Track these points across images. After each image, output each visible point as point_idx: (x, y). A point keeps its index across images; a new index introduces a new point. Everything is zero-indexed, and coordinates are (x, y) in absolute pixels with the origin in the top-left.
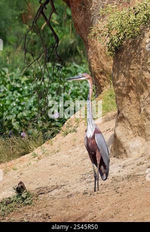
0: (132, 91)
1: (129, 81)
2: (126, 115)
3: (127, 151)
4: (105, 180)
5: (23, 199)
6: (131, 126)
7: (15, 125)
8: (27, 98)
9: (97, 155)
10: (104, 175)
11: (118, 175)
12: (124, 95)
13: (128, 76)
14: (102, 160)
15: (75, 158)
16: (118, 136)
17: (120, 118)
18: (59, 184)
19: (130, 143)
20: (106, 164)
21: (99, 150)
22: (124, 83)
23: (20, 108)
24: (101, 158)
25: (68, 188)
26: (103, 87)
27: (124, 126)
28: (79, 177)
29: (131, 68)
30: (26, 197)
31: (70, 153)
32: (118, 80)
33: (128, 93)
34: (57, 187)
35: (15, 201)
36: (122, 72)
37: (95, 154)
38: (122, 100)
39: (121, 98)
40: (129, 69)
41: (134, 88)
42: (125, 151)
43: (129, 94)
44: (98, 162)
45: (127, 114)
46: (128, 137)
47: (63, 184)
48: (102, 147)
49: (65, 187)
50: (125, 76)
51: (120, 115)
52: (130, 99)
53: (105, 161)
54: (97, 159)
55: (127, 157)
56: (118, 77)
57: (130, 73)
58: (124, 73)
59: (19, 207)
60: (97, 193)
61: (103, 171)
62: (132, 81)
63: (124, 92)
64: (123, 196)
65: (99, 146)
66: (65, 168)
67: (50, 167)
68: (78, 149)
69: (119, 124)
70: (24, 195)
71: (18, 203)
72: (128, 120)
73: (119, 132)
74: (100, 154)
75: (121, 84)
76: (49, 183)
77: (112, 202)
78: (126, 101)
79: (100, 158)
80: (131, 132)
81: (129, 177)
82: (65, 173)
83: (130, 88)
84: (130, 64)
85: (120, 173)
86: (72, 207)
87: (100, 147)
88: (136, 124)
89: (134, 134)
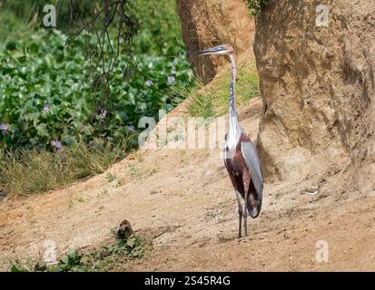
0: (288, 73)
1: (284, 57)
2: (278, 112)
3: (281, 170)
4: (256, 217)
5: (129, 249)
6: (286, 129)
7: (41, 129)
8: (39, 86)
9: (244, 177)
10: (255, 209)
11: (271, 208)
12: (275, 80)
13: (282, 48)
14: (251, 185)
15: (191, 181)
16: (264, 146)
17: (269, 117)
18: (171, 224)
19: (285, 158)
20: (258, 191)
21: (247, 169)
22: (274, 59)
23: (38, 102)
24: (251, 181)
25: (188, 231)
26: (216, 67)
27: (274, 130)
28: (202, 213)
29: (287, 35)
30: (134, 246)
31: (180, 174)
32: (265, 54)
33: (281, 75)
34: (168, 230)
35: (117, 252)
36: (272, 42)
37: (241, 175)
38: (272, 87)
39: (269, 84)
40: (284, 36)
41: (291, 68)
42: (277, 170)
43: (283, 78)
44: (246, 189)
45: (279, 110)
46: (282, 147)
47: (177, 225)
48: (252, 165)
49: (181, 229)
50: (277, 48)
51: (269, 112)
52: (285, 86)
53: (257, 186)
54: (245, 184)
55: (280, 180)
56: (265, 50)
57: (285, 43)
58: (276, 44)
59: (122, 262)
60: (251, 239)
61: (253, 203)
62: (289, 57)
63: (275, 74)
64: (299, 244)
65: (247, 161)
66: (177, 199)
67: (151, 197)
68: (191, 167)
69: (267, 126)
70: (130, 242)
71: (121, 255)
72: (281, 120)
73: (266, 140)
74: (250, 175)
75: (271, 62)
76: (153, 223)
77: (282, 253)
78: (279, 90)
79: (248, 182)
80: (286, 140)
81: (290, 213)
82: (177, 207)
83: (285, 68)
84: (285, 29)
85: (274, 205)
86: (212, 262)
87: (249, 165)
88: (295, 127)
89: (291, 142)
